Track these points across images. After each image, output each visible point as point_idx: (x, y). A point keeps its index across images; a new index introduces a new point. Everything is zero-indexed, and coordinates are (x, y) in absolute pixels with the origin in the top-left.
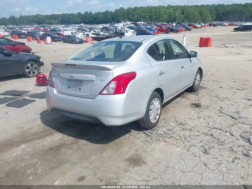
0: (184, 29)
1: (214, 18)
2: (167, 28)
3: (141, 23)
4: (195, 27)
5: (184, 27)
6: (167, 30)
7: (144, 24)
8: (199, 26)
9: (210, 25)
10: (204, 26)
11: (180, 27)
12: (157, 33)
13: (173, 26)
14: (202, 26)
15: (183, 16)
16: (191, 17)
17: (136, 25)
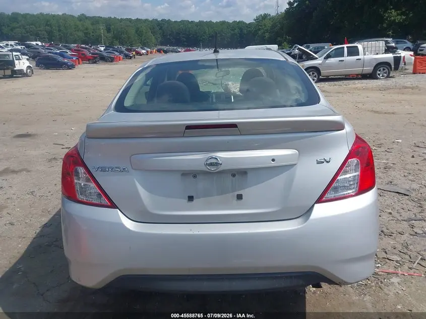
0: (121, 57)
1: (159, 41)
2: (93, 54)
3: (37, 45)
4: (138, 53)
5: (121, 52)
6: (95, 58)
7: (42, 46)
8: (144, 51)
9: (159, 51)
10: (151, 52)
11: (114, 52)
12: (77, 62)
13: (101, 51)
14: (147, 52)
15: (110, 35)
16: (124, 38)
17: (28, 46)
